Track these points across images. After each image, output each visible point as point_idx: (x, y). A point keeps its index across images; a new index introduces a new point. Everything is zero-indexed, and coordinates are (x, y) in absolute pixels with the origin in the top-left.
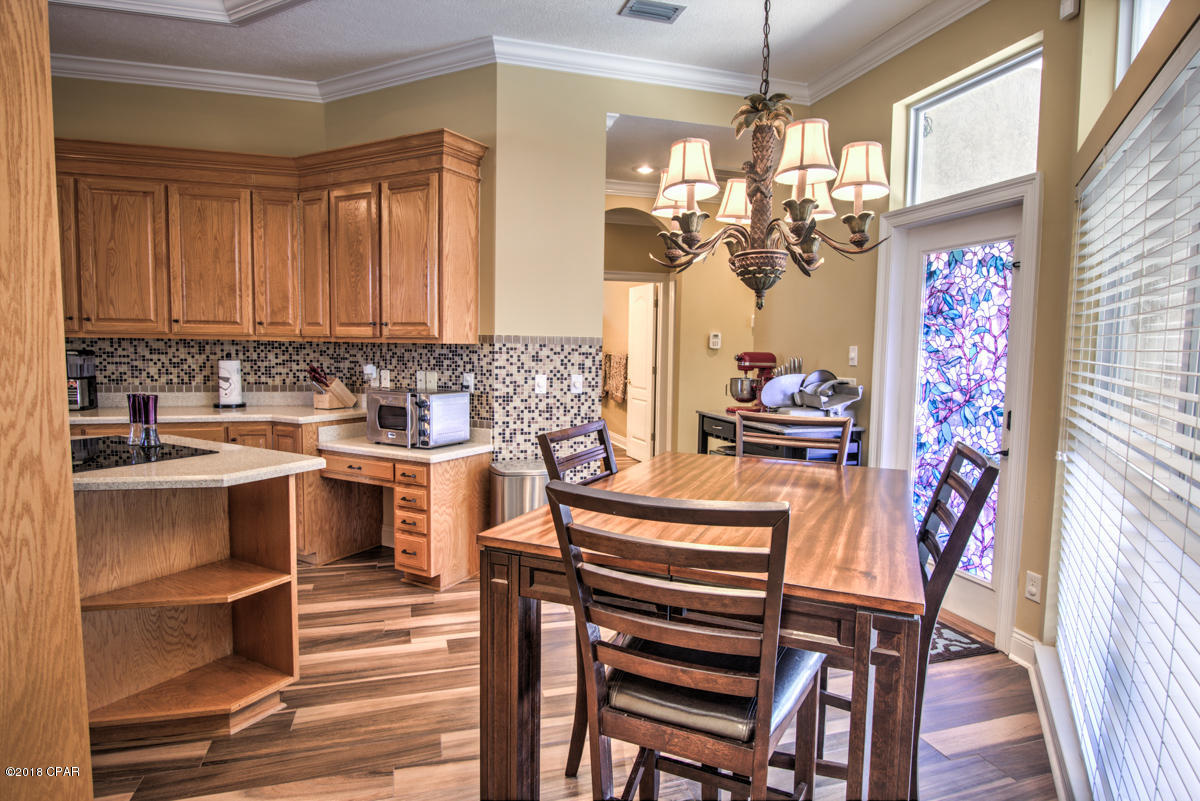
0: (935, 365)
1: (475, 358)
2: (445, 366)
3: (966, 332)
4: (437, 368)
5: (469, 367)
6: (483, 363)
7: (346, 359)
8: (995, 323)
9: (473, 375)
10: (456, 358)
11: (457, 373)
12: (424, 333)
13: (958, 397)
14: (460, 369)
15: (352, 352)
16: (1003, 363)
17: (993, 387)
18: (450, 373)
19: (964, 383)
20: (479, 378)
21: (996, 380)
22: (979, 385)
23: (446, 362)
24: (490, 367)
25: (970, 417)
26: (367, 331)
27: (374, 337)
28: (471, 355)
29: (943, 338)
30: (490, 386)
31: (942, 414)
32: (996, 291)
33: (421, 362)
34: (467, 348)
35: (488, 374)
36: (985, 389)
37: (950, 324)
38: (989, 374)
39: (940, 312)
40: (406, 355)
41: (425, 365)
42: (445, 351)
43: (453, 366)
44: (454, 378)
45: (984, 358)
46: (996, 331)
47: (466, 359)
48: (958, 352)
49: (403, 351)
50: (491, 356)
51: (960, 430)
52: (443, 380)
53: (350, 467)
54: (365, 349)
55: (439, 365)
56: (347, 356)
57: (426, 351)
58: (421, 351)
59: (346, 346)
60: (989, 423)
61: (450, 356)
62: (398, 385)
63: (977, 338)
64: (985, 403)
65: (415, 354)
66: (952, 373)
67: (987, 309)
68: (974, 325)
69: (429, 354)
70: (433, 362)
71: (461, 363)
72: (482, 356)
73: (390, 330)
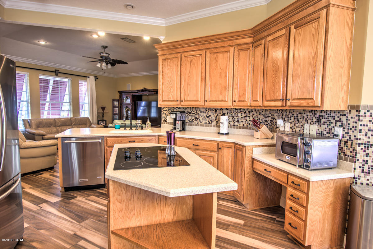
1: (344, 119)
2: (322, 122)
4: (317, 123)
5: (338, 124)
6: (351, 122)
7: (270, 116)
9: (341, 129)
10: (330, 118)
11: (330, 127)
12: (312, 104)
14: (333, 125)
15: (273, 114)
18: (326, 126)
20: (346, 131)
23: (323, 120)
24: (355, 125)
26: (279, 104)
27: (282, 106)
28: (341, 117)
30: (355, 136)
33: (308, 119)
34: (339, 113)
35: (353, 129)
40: (299, 115)
41: (310, 121)
42: (323, 114)
43: (328, 123)
44: (327, 129)
47: (337, 119)
49: (298, 113)
50: (357, 118)
52: (320, 130)
53: (265, 170)
54: (278, 113)
55: (318, 121)
56: (270, 115)
57: (311, 114)
58: (308, 114)
59: (270, 111)
61: (326, 116)
62: (294, 130)
65: (304, 115)
69: (313, 116)
70: (315, 120)
71: (333, 121)
72: (349, 118)
73: (291, 103)
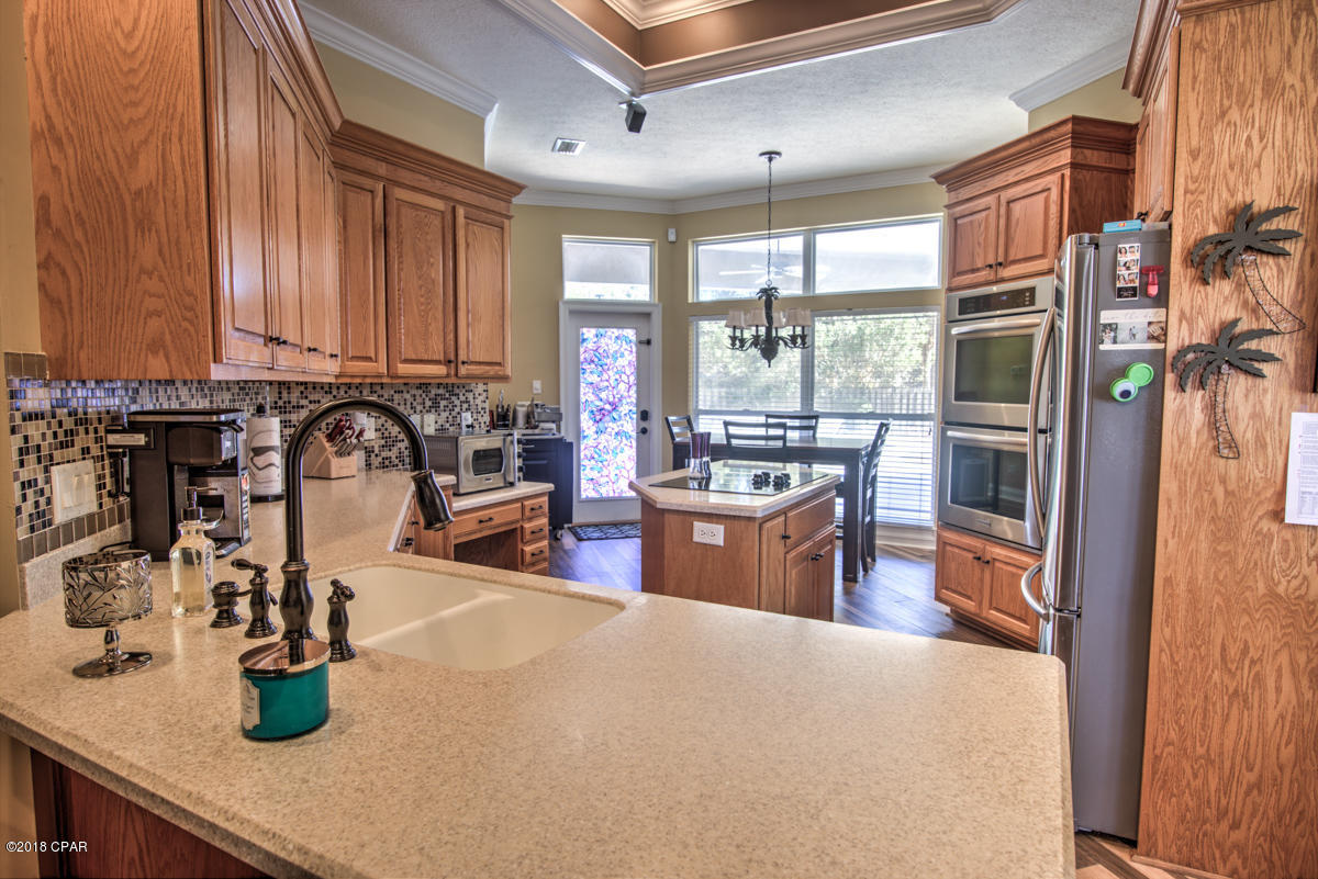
0: (591, 391)
1: (470, 396)
2: (442, 408)
3: (610, 373)
4: (433, 410)
5: (465, 406)
6: (478, 401)
7: (302, 407)
8: (627, 368)
9: (469, 414)
10: (454, 398)
11: (454, 413)
13: (608, 407)
14: (458, 409)
15: (312, 398)
16: (634, 388)
17: (629, 400)
18: (447, 414)
19: (611, 399)
20: (475, 415)
21: (630, 397)
22: (620, 400)
23: (443, 403)
24: (484, 405)
25: (616, 417)
26: (441, 370)
27: (448, 376)
28: (467, 394)
29: (596, 376)
31: (598, 418)
32: (626, 353)
33: (415, 404)
34: (463, 387)
35: (482, 412)
36: (624, 401)
37: (600, 369)
38: (626, 394)
39: (593, 361)
40: (396, 397)
41: (419, 408)
42: (441, 391)
43: (450, 407)
44: (451, 418)
45: (622, 387)
46: (628, 373)
47: (461, 397)
48: (606, 384)
49: (392, 392)
50: (484, 394)
51: (610, 424)
52: (439, 423)
53: (481, 522)
54: (335, 393)
55: (435, 406)
56: (304, 402)
57: (420, 392)
58: (414, 392)
59: (302, 388)
60: (628, 418)
61: (447, 396)
62: (386, 434)
63: (618, 377)
64: (624, 409)
65: (408, 396)
66: (603, 395)
67: (621, 362)
68: (615, 370)
69: (424, 396)
70: (428, 403)
71: (457, 402)
72: (476, 394)
73: (466, 369)
